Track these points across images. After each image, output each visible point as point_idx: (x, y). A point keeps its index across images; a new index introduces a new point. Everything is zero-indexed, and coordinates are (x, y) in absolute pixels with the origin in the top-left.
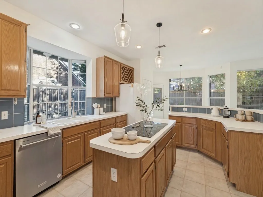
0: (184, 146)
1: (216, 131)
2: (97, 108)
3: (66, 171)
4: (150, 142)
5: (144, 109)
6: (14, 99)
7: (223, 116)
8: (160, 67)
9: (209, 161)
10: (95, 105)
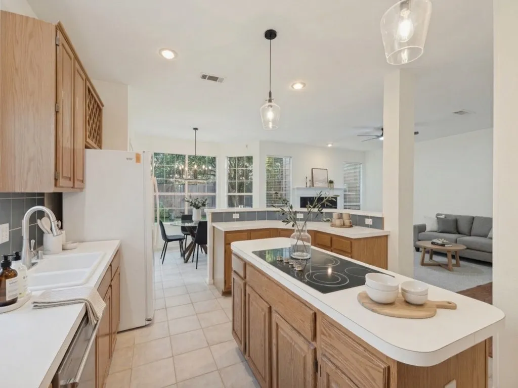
4: (456, 306)
8: (273, 127)
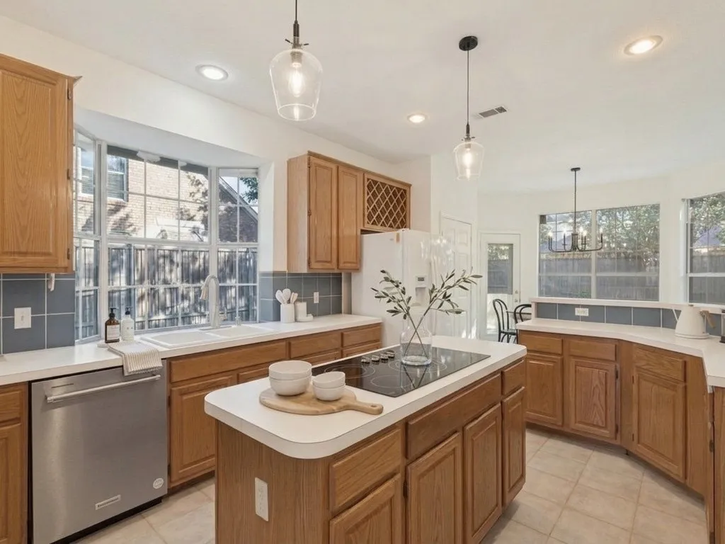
0: (573, 429)
1: (686, 388)
2: (289, 302)
3: (180, 474)
4: (380, 411)
5: (401, 307)
6: (48, 276)
7: (719, 338)
8: (472, 177)
9: (663, 489)
10: (282, 295)
